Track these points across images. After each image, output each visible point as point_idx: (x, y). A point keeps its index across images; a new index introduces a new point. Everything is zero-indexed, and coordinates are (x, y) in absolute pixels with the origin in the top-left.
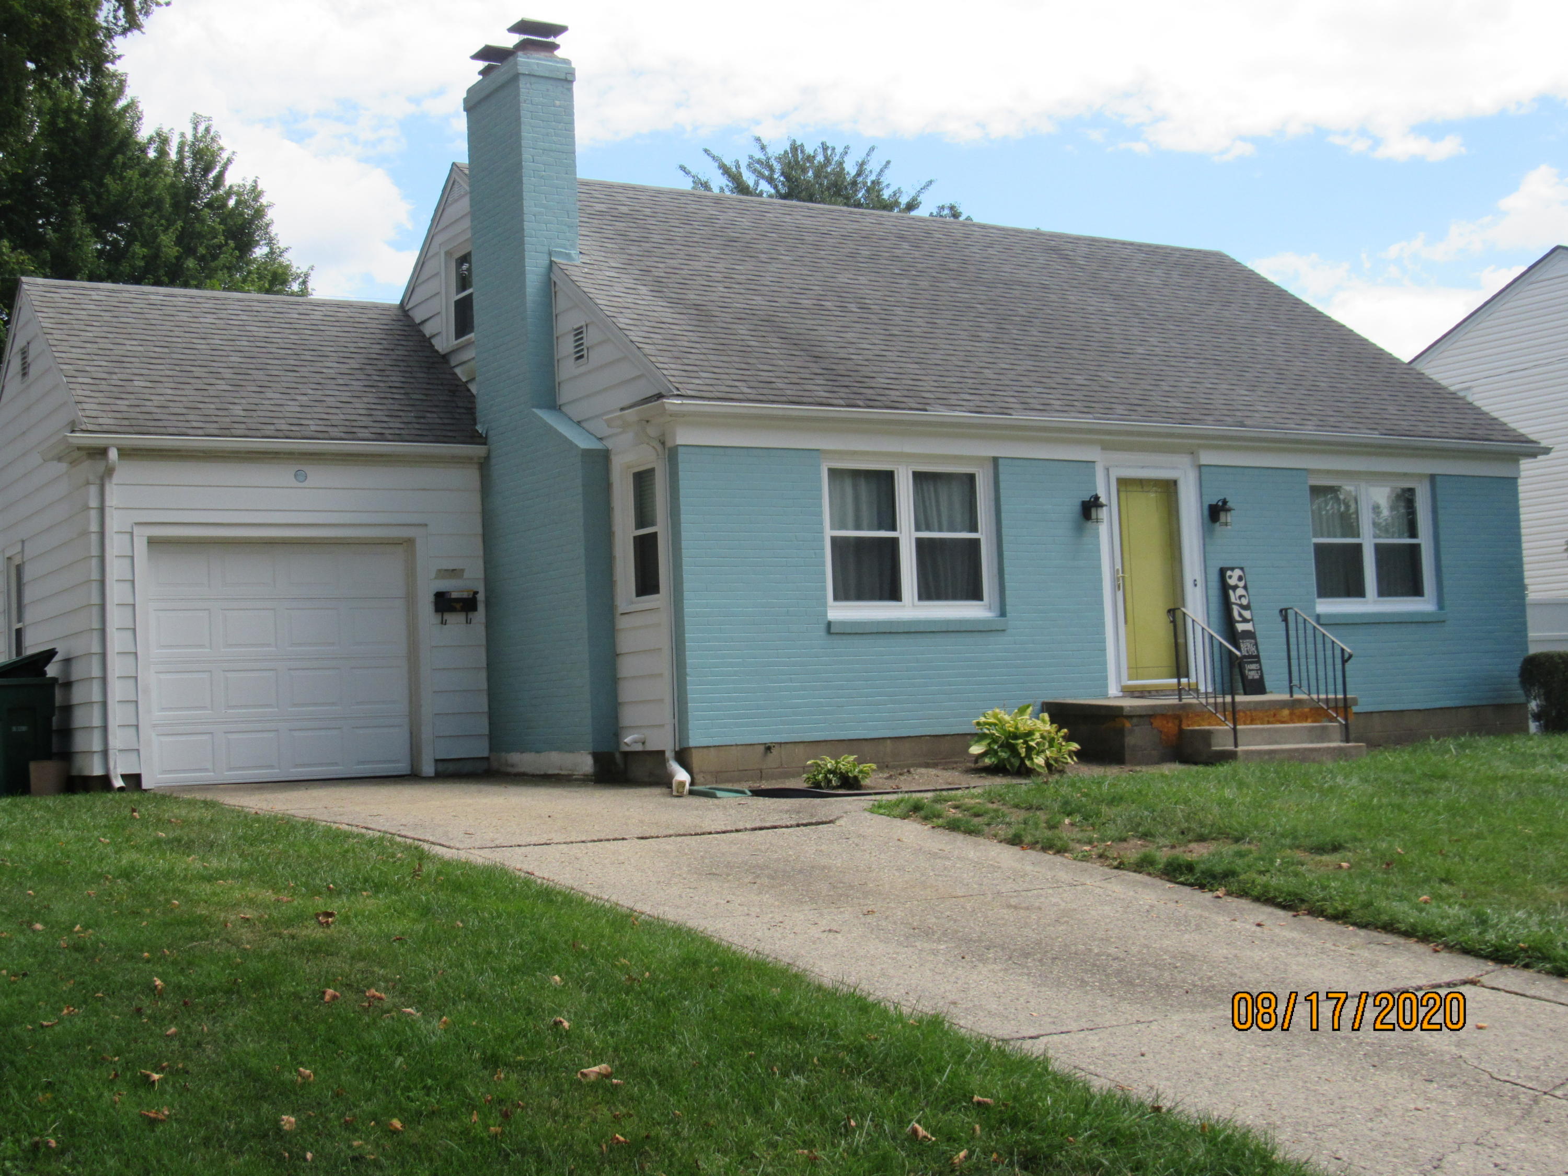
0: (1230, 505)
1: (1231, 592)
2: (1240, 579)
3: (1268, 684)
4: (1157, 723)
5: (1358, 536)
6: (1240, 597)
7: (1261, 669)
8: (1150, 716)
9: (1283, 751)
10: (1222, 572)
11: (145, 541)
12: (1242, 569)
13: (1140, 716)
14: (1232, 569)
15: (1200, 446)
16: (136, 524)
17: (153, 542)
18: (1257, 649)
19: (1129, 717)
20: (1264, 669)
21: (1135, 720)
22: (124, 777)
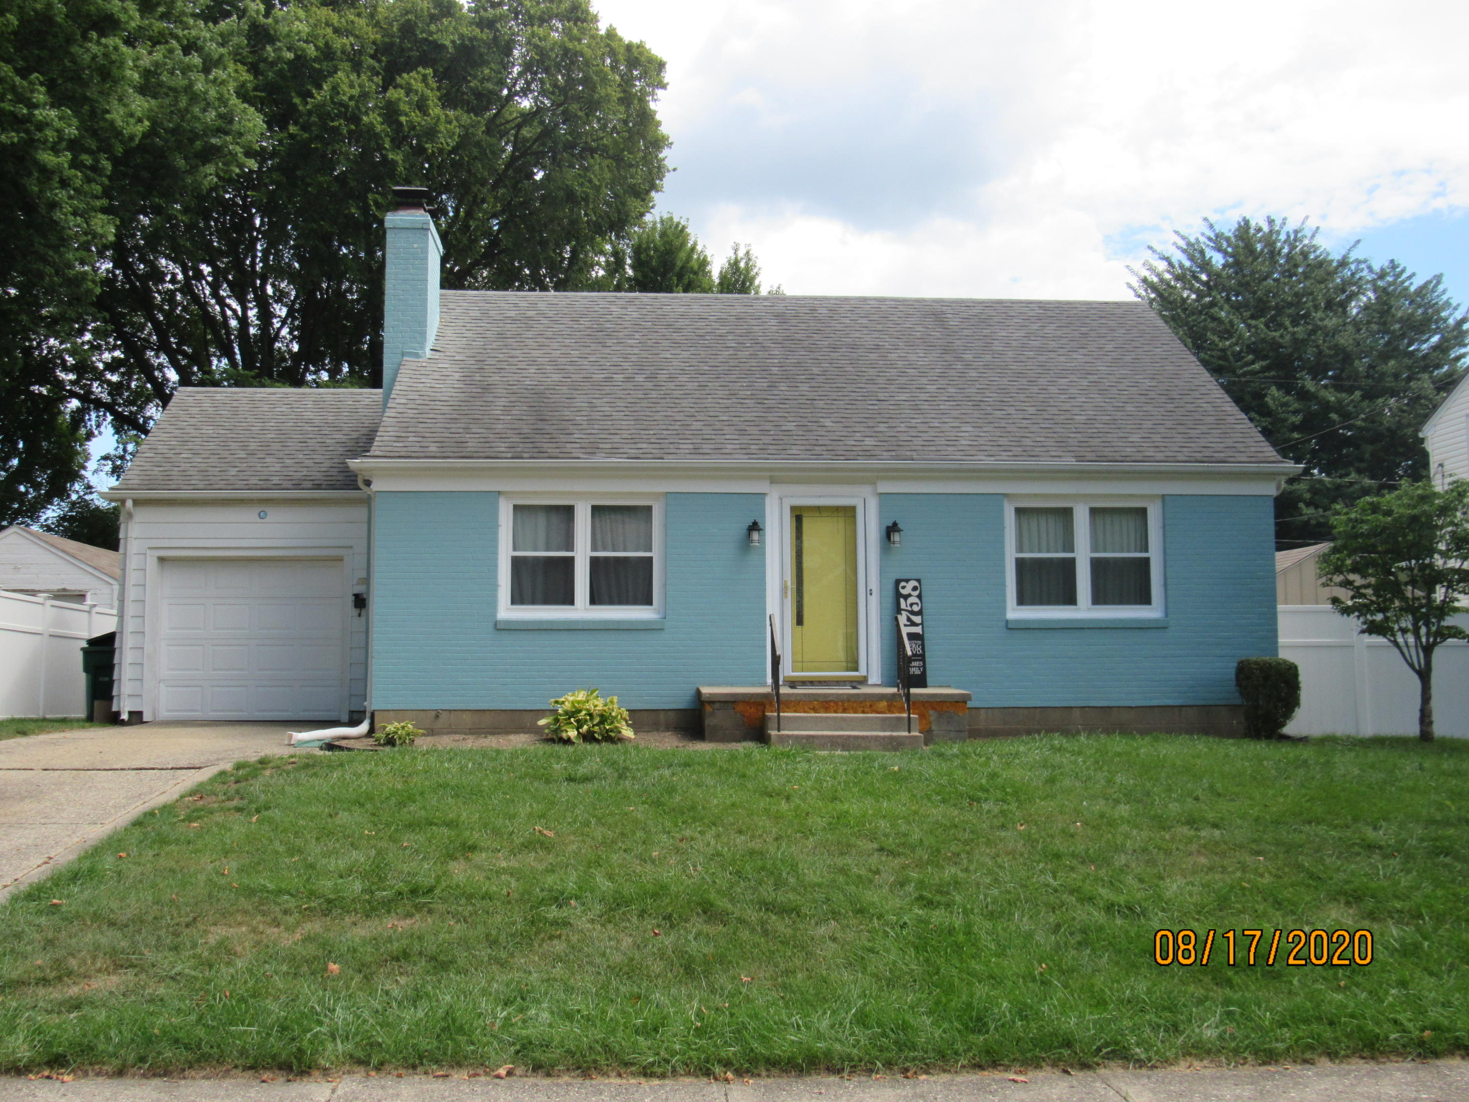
0: (900, 526)
1: (902, 601)
2: (915, 589)
3: (929, 679)
4: (740, 707)
5: (1073, 551)
6: (911, 605)
7: (924, 666)
8: (734, 702)
9: (823, 737)
10: (898, 582)
11: (155, 560)
12: (919, 581)
13: (725, 702)
14: (907, 581)
15: (878, 478)
16: (149, 548)
17: (162, 560)
18: (923, 649)
19: (712, 703)
20: (928, 666)
21: (717, 705)
22: (130, 713)
